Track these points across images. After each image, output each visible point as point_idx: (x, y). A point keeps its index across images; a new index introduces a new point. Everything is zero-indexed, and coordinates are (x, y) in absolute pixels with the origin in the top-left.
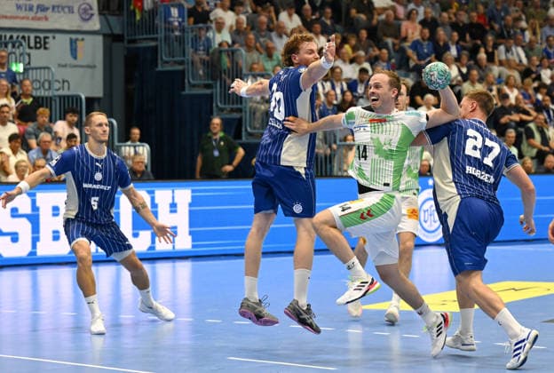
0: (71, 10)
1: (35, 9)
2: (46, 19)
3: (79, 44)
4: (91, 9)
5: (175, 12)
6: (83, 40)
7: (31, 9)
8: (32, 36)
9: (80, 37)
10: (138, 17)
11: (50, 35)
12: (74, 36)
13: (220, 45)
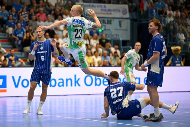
0: (119, 11)
1: (107, 11)
2: (111, 14)
3: (122, 22)
4: (126, 10)
5: (154, 11)
6: (123, 21)
7: (106, 10)
8: (106, 20)
9: (122, 20)
10: (142, 13)
11: (112, 19)
12: (120, 20)
13: (170, 22)
